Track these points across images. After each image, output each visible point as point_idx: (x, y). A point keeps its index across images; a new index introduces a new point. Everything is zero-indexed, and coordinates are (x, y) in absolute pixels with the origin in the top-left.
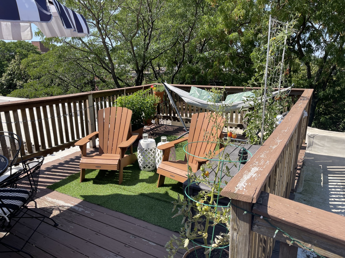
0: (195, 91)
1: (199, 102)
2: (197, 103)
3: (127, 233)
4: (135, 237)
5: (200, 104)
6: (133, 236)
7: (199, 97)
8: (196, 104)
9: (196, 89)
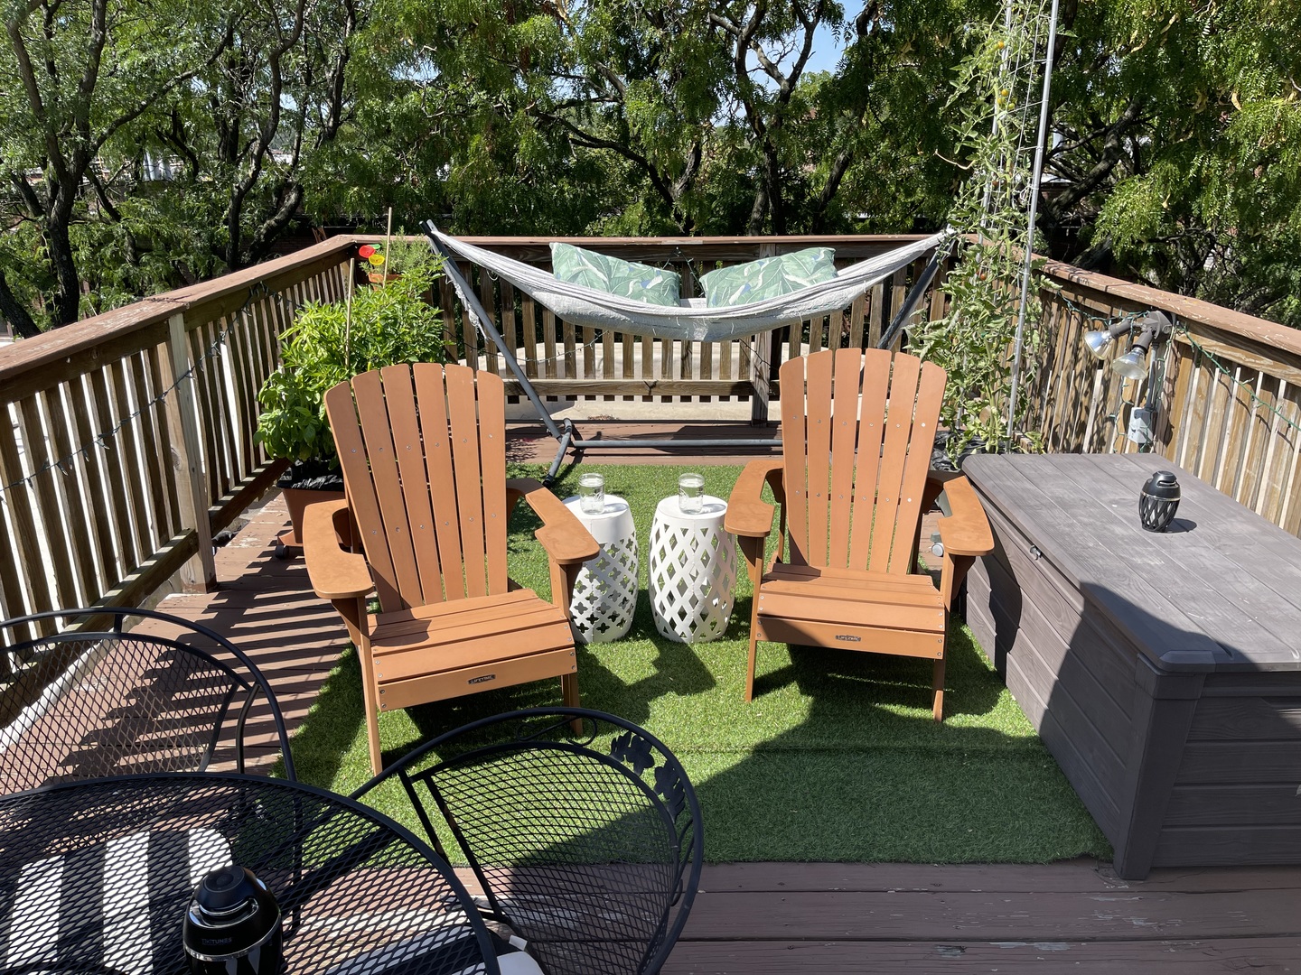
0: (584, 264)
1: (618, 310)
2: (614, 314)
3: (910, 944)
4: (961, 949)
5: (624, 317)
6: (948, 948)
7: (610, 289)
8: (608, 318)
9: (578, 253)
